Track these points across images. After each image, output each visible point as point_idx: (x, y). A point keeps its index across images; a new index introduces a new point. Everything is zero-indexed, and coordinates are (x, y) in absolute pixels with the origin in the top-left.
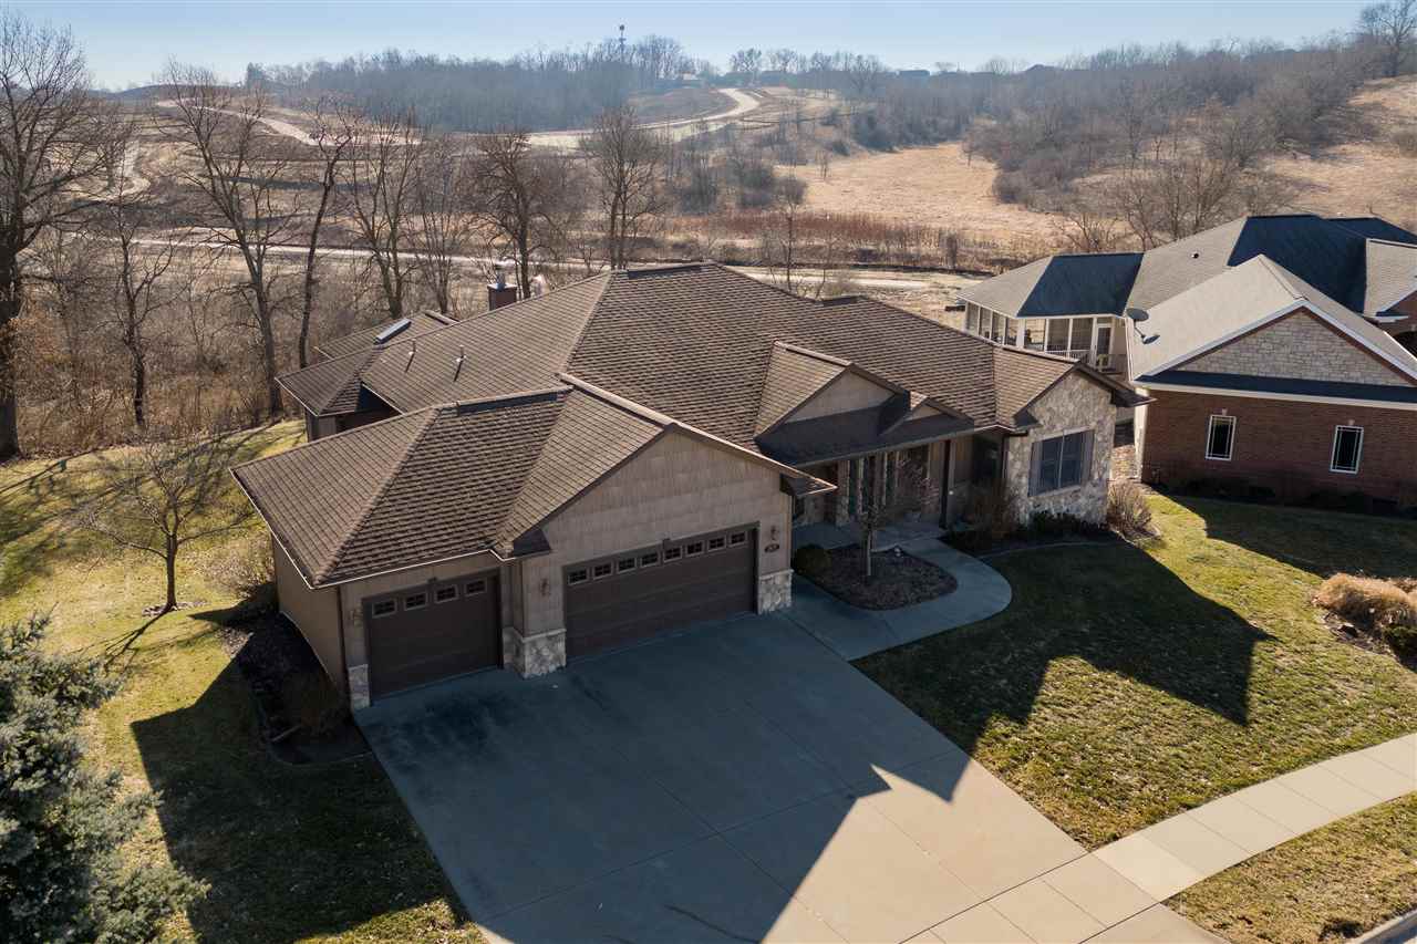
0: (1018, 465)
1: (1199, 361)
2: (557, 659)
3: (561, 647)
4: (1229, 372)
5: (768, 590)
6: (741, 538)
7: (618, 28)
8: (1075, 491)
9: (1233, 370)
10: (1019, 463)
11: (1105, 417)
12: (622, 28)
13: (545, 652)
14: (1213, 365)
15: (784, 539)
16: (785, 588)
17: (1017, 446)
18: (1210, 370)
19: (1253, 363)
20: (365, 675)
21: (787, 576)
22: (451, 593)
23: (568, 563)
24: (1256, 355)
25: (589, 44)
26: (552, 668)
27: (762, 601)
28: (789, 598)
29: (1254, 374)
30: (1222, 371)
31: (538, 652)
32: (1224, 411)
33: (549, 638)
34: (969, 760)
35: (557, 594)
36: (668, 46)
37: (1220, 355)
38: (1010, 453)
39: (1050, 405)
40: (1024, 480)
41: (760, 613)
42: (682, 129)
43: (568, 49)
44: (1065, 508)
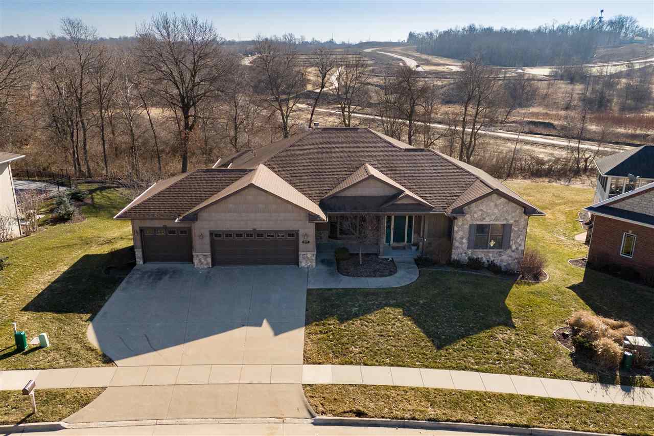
0: (461, 233)
1: (620, 203)
2: (208, 264)
3: (209, 260)
4: (635, 211)
5: (304, 258)
6: (293, 235)
7: (600, 11)
8: (499, 252)
9: (637, 210)
10: (461, 231)
11: (520, 218)
12: (602, 11)
13: (203, 260)
14: (627, 206)
15: (312, 239)
16: (312, 259)
17: (460, 224)
18: (626, 209)
19: (647, 208)
20: (141, 253)
21: (313, 255)
22: (174, 232)
23: (211, 229)
24: (649, 204)
25: (582, 20)
26: (206, 267)
27: (301, 262)
28: (314, 264)
29: (647, 214)
30: (631, 210)
31: (200, 260)
32: (630, 232)
33: (204, 255)
34: (302, 327)
35: (207, 240)
36: (629, 21)
37: (631, 201)
38: (455, 227)
39: (484, 208)
40: (465, 241)
41: (300, 267)
42: (617, 67)
43: (569, 23)
44: (492, 259)
